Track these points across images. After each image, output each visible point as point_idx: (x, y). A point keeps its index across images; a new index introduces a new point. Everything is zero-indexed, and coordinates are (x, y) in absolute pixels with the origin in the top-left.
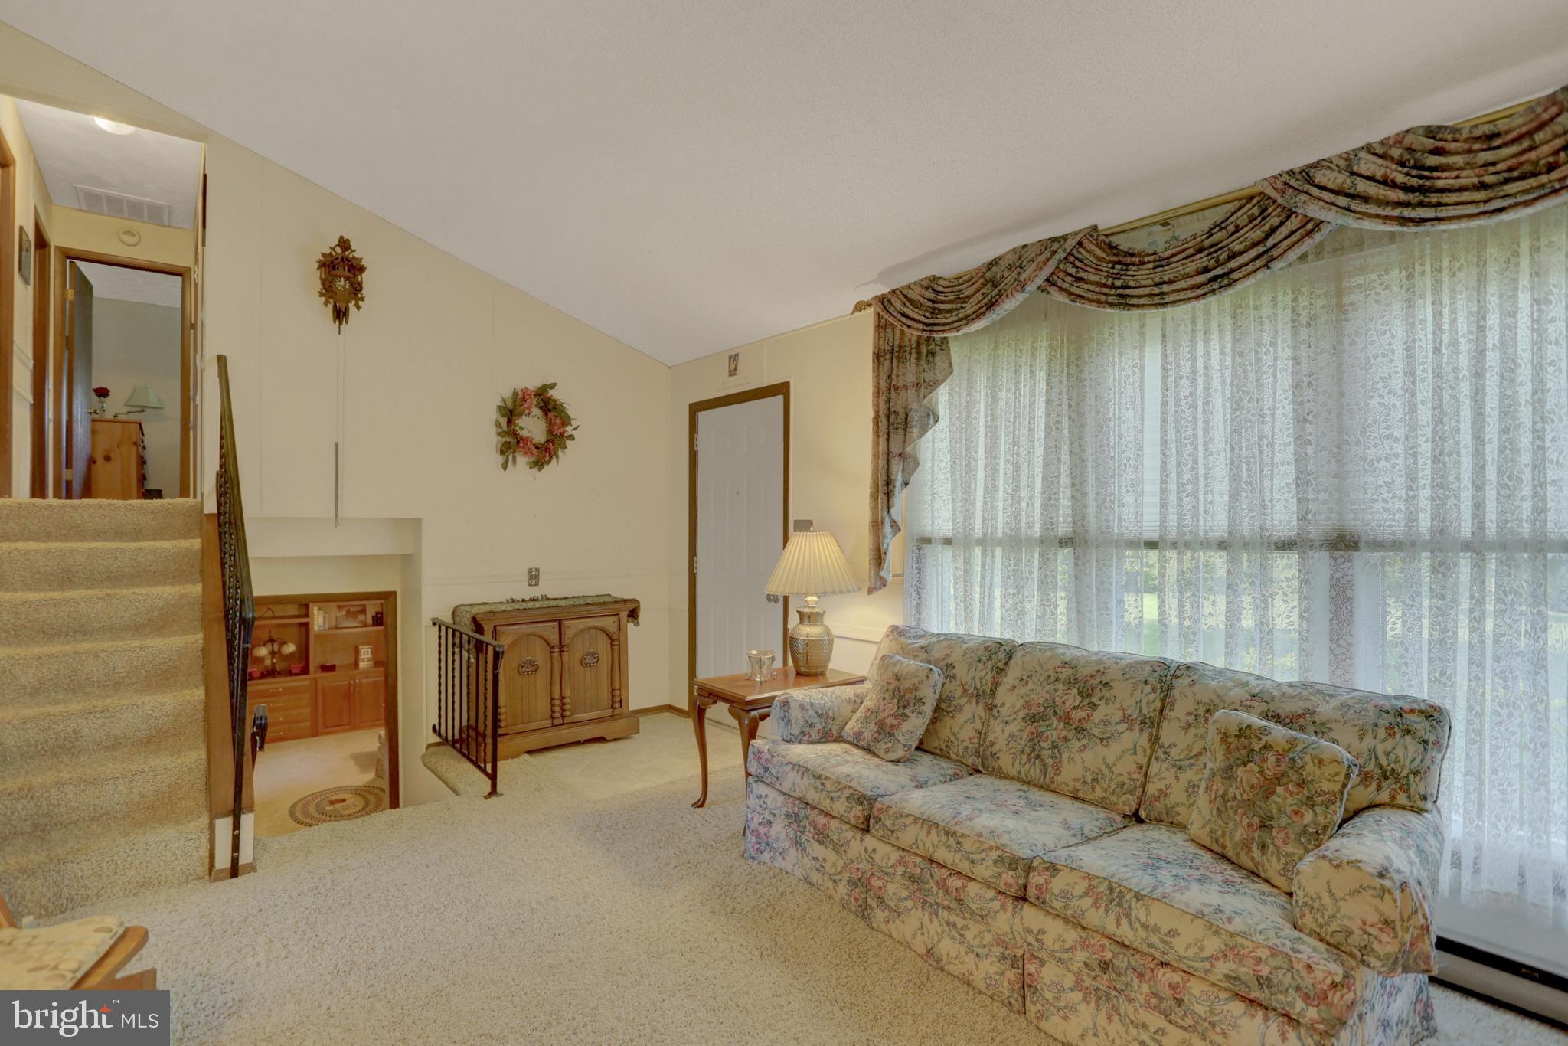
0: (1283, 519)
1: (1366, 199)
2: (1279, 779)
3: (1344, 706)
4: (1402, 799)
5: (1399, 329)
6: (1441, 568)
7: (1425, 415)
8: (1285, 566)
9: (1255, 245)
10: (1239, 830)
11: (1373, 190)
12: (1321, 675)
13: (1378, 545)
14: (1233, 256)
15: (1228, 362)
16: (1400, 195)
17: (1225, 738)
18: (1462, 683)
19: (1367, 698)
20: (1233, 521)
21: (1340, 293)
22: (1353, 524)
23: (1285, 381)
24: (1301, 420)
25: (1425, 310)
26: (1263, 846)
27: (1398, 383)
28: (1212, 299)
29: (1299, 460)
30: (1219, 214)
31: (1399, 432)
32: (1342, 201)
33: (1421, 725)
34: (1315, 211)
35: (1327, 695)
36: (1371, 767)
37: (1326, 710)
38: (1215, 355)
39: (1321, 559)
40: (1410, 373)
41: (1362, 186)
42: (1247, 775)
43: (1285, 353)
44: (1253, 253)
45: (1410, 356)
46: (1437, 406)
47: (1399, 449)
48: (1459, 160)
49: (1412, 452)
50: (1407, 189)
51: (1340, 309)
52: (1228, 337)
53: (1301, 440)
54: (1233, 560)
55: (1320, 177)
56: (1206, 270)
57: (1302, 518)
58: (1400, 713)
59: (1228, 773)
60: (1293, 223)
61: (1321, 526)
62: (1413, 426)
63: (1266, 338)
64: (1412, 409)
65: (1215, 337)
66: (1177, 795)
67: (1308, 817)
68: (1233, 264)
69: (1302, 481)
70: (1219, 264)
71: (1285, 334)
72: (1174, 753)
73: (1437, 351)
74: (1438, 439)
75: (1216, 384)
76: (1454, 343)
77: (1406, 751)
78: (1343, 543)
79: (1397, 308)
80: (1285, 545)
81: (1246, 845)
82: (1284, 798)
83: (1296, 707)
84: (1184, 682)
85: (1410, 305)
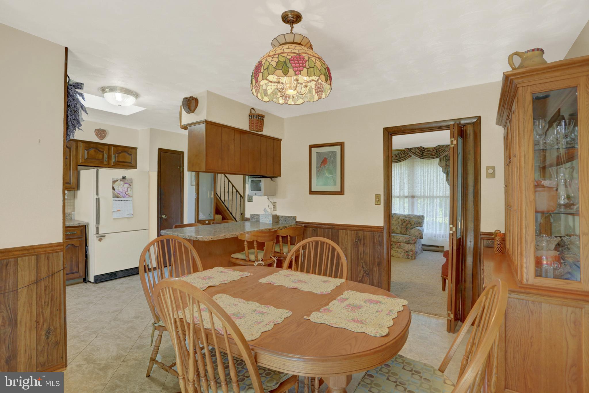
0: (406, 194)
1: (417, 155)
2: (408, 224)
3: (414, 216)
4: (420, 225)
5: (420, 170)
6: (424, 200)
7: (422, 181)
8: (406, 200)
9: (404, 157)
10: (404, 230)
11: (418, 154)
12: (410, 213)
13: (417, 197)
14: (401, 158)
15: (399, 171)
16: (420, 155)
17: (401, 220)
18: (426, 213)
19: (416, 215)
20: (400, 194)
21: (413, 164)
22: (414, 194)
23: (407, 175)
24: (408, 181)
25: (423, 168)
26: (407, 231)
27: (420, 177)
28: (397, 163)
29: (408, 186)
30: (399, 152)
31: (420, 183)
32: (414, 154)
33: (421, 217)
34: (411, 154)
35: (412, 215)
36: (417, 222)
37: (412, 217)
38: (398, 171)
39: (410, 199)
40: (421, 176)
41: (416, 153)
42: (404, 224)
43: (407, 171)
44: (404, 158)
45: (421, 174)
46: (424, 180)
47: (420, 185)
48: (426, 152)
49: (421, 185)
50: (421, 154)
51: (413, 166)
52: (399, 168)
53: (408, 183)
54: (400, 199)
55: (412, 150)
56: (397, 159)
57: (408, 193)
58: (420, 216)
59: (402, 224)
60: (408, 155)
61: (411, 195)
62: (421, 182)
63: (404, 169)
64: (421, 180)
65: (397, 168)
66: (395, 229)
67: (411, 227)
68: (401, 159)
69: (409, 189)
70: (399, 159)
71: (407, 169)
72: (394, 224)
73: (424, 174)
74: (424, 184)
75: (398, 174)
76: (425, 173)
77: (420, 220)
78: (413, 197)
79: (420, 167)
80: (406, 197)
81: (405, 232)
82: (409, 225)
83: (409, 217)
84: (395, 215)
85: (421, 167)
